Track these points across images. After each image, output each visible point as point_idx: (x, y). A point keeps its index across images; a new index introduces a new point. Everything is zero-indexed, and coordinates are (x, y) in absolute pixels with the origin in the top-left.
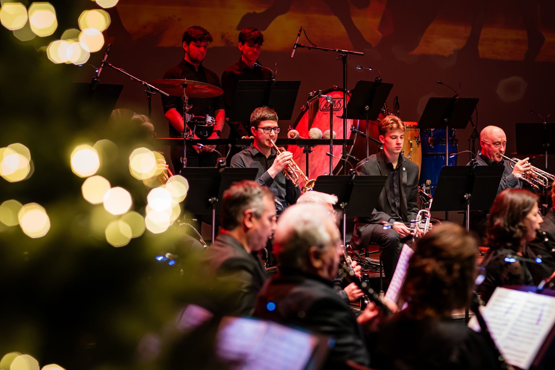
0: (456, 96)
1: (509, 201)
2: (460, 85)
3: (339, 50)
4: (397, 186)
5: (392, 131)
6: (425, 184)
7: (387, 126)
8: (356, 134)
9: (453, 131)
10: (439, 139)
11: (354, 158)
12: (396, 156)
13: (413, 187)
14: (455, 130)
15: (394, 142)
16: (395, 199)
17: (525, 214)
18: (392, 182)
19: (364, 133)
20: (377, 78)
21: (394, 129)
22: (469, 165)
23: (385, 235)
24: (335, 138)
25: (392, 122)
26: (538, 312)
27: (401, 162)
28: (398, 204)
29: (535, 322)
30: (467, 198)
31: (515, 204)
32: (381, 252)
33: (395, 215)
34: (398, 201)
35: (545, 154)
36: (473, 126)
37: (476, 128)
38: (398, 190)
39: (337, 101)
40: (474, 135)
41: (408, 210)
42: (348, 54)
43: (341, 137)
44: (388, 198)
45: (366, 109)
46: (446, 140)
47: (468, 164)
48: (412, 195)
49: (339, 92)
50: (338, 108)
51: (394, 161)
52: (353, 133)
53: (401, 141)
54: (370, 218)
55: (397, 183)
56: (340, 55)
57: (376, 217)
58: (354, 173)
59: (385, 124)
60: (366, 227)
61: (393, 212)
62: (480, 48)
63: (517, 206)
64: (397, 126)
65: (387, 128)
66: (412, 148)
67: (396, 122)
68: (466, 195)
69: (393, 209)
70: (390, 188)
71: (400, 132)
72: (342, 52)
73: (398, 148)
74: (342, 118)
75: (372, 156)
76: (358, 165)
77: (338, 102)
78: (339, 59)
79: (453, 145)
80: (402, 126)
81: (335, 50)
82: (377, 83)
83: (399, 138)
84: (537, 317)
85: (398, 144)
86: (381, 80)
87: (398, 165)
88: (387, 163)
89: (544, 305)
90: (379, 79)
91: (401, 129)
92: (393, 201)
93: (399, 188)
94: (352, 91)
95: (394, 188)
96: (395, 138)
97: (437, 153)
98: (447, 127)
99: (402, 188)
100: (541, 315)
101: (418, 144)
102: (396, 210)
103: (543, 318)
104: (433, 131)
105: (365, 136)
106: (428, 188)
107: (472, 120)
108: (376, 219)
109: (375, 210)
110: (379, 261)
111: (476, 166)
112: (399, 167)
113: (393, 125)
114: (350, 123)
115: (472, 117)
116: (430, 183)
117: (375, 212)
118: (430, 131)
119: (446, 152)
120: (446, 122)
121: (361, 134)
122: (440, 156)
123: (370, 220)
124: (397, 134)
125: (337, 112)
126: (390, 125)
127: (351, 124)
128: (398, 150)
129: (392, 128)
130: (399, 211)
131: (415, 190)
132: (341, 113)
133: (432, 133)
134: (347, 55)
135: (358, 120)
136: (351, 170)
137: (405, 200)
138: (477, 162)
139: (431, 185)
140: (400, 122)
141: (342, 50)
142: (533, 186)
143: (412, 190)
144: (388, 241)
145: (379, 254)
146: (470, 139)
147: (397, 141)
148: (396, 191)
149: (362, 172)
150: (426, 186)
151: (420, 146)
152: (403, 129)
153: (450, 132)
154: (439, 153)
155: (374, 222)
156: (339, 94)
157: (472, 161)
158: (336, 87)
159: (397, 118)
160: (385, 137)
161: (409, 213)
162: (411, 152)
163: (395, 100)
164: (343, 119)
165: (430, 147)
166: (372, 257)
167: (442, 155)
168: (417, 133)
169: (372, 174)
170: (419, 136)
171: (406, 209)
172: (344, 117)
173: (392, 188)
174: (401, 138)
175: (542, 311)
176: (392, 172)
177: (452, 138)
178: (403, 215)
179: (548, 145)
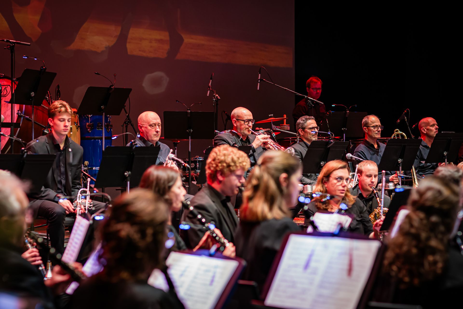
0: (112, 86)
1: (155, 177)
2: (115, 76)
3: (7, 40)
4: (63, 165)
5: (60, 114)
6: (84, 165)
7: (56, 110)
8: (22, 119)
9: (108, 117)
10: (96, 124)
11: (20, 140)
12: (63, 138)
13: (78, 167)
14: (109, 116)
15: (61, 124)
16: (62, 177)
17: (170, 187)
18: (59, 161)
19: (29, 118)
20: (42, 67)
21: (63, 112)
22: (130, 146)
23: (52, 210)
24: (3, 121)
25: (60, 106)
26: (211, 274)
27: (67, 143)
28: (63, 182)
29: (208, 282)
30: (127, 176)
31: (160, 180)
32: (48, 226)
33: (60, 191)
34: (64, 179)
35: (188, 138)
36: (126, 113)
37: (128, 115)
38: (64, 168)
39: (3, 88)
40: (127, 121)
41: (73, 187)
42: (16, 44)
43: (9, 120)
44: (55, 176)
45: (32, 95)
46: (102, 126)
47: (128, 145)
48: (77, 174)
49: (6, 80)
50: (4, 94)
51: (61, 142)
52: (19, 117)
53: (68, 124)
54: (38, 194)
55: (63, 162)
56: (9, 45)
57: (44, 193)
58: (25, 152)
59: (54, 108)
60: (34, 202)
61: (59, 189)
62: (129, 46)
63: (162, 182)
64: (65, 109)
65: (56, 111)
66: (72, 132)
67: (65, 106)
68: (127, 173)
69: (59, 186)
70: (57, 167)
71: (67, 115)
72: (10, 42)
73: (65, 130)
74: (9, 102)
75: (41, 138)
76: (28, 145)
77: (5, 88)
78: (8, 48)
79: (108, 130)
80: (69, 110)
81: (3, 40)
82: (42, 72)
83: (66, 121)
84: (209, 278)
85: (65, 126)
86: (46, 69)
87: (64, 146)
88: (55, 144)
89: (216, 267)
90: (44, 68)
91: (69, 113)
92: (59, 179)
93: (65, 167)
94: (18, 79)
95: (61, 167)
96: (63, 121)
97: (94, 137)
98: (104, 114)
99: (67, 166)
100: (214, 277)
101: (77, 129)
102: (62, 186)
103: (216, 279)
104: (90, 117)
105: (31, 121)
106: (86, 168)
107: (125, 107)
108: (43, 195)
109: (43, 187)
110: (46, 234)
111: (136, 147)
112: (66, 148)
113: (62, 109)
114: (16, 107)
115: (125, 105)
116: (88, 164)
117: (43, 189)
118: (88, 117)
119: (102, 136)
120: (103, 109)
121: (27, 119)
122: (97, 140)
123: (37, 196)
124: (65, 117)
125: (4, 98)
126: (59, 109)
127: (17, 109)
128: (65, 131)
129: (60, 112)
130: (64, 188)
131: (79, 170)
132: (9, 98)
133: (90, 119)
134: (14, 45)
135: (24, 105)
136: (23, 149)
137: (70, 178)
138: (136, 143)
139: (89, 166)
140: (68, 107)
141: (10, 40)
142: (184, 165)
143: (77, 169)
144: (55, 215)
145: (46, 227)
146: (123, 125)
147: (65, 124)
148: (63, 169)
149: (32, 152)
150: (84, 167)
151: (79, 130)
152: (70, 113)
153: (106, 118)
154: (95, 137)
155: (41, 198)
156: (6, 81)
157: (132, 142)
158: (2, 75)
159: (65, 103)
160: (53, 120)
161: (73, 190)
162: (71, 136)
163: (57, 88)
164: (10, 104)
165: (88, 132)
166: (36, 231)
167: (98, 139)
168: (76, 118)
169: (41, 153)
170: (78, 121)
171: (70, 186)
172: (11, 102)
173: (59, 167)
174: (68, 121)
175: (215, 273)
176: (59, 153)
177: (107, 124)
178: (67, 192)
179: (192, 131)
